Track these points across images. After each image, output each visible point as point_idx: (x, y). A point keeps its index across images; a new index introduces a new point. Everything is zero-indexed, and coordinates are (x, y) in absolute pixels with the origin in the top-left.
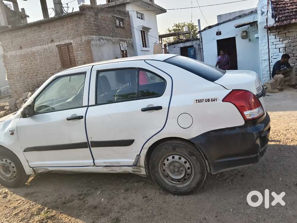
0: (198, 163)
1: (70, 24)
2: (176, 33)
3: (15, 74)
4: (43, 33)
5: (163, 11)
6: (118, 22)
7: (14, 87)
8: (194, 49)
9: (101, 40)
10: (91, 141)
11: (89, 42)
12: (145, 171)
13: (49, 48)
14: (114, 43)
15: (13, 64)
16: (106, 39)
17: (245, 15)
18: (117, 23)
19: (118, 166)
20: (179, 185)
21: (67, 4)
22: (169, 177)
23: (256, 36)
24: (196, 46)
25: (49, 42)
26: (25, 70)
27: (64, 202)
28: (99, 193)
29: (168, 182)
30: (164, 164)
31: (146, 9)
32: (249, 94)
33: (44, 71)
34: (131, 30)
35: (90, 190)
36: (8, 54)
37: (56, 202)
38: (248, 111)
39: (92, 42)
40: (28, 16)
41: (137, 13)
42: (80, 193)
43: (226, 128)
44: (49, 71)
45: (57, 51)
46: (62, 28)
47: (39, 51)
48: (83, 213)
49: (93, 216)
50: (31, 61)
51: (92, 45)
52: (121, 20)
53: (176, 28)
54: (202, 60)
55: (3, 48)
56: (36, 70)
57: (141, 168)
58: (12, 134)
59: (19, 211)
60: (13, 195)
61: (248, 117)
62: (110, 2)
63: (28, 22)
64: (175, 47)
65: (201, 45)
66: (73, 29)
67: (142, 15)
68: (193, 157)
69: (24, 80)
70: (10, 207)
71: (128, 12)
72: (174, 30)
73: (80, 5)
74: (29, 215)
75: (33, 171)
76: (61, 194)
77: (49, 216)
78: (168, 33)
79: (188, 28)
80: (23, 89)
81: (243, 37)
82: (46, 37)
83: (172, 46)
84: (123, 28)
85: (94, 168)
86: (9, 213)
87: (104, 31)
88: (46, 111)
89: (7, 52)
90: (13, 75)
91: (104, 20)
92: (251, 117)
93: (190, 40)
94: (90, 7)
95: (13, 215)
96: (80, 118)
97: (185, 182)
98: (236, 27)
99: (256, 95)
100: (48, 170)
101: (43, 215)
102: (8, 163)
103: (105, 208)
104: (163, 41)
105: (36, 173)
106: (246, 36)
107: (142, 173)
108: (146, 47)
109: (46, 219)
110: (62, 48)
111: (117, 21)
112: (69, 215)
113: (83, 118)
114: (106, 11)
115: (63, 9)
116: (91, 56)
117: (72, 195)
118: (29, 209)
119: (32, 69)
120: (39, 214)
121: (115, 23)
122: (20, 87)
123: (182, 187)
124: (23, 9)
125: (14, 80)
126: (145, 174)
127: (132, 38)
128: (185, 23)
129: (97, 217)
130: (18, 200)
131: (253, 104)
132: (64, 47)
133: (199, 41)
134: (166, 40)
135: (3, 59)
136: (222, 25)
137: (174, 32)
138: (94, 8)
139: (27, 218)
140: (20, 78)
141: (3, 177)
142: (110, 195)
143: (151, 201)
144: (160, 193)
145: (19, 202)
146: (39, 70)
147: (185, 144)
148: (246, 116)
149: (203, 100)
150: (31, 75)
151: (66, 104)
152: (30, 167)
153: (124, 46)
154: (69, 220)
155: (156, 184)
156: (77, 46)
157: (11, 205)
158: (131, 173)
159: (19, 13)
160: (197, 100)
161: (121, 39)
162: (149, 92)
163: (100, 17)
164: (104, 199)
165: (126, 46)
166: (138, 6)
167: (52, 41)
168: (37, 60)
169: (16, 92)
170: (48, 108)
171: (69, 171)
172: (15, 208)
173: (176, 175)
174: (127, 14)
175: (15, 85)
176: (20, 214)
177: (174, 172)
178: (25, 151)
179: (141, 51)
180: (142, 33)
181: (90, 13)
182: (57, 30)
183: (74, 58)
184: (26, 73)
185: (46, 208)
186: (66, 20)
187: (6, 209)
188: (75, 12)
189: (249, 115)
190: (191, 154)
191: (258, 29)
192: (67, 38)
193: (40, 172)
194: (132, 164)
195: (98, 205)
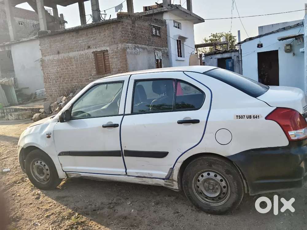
0: (235, 182)
1: (107, 31)
2: (213, 44)
3: (51, 78)
4: (81, 39)
5: (201, 20)
6: (155, 30)
7: (50, 91)
8: (232, 60)
9: (137, 49)
10: (124, 150)
11: (124, 50)
12: (178, 186)
13: (86, 54)
14: (149, 52)
15: (50, 68)
16: (142, 48)
17: (290, 28)
18: (153, 32)
19: (150, 178)
20: (212, 204)
21: (105, 11)
22: (203, 194)
23: (301, 50)
24: (235, 59)
25: (86, 49)
26: (61, 74)
27: (95, 209)
28: (129, 204)
29: (201, 199)
30: (199, 181)
31: (184, 18)
32: (295, 113)
33: (79, 76)
34: (167, 39)
35: (120, 199)
36: (46, 58)
37: (86, 208)
38: (293, 131)
39: (128, 50)
40: (67, 22)
41: (174, 22)
42: (110, 201)
43: (268, 148)
44: (84, 76)
45: (93, 57)
46: (100, 36)
47: (76, 57)
48: (112, 222)
49: (123, 227)
50: (67, 66)
51: (128, 53)
52: (158, 29)
53: (213, 38)
54: (241, 72)
55: (42, 52)
56: (71, 75)
57: (174, 182)
58: (49, 137)
59: (50, 214)
60: (45, 198)
61: (293, 138)
62: (147, 10)
63: (66, 28)
64: (212, 58)
65: (240, 57)
66: (110, 36)
67: (179, 24)
68: (230, 176)
69: (59, 84)
70: (42, 209)
71: (165, 20)
72: (211, 40)
73: (117, 12)
74: (60, 219)
75: (66, 175)
76: (92, 201)
77: (80, 221)
78: (204, 42)
79: (226, 38)
80: (58, 94)
81: (287, 51)
82: (84, 43)
83: (209, 57)
84: (160, 37)
85: (126, 177)
86: (41, 214)
87: (140, 40)
88: (82, 116)
89: (45, 56)
90: (49, 79)
91: (141, 28)
92: (296, 138)
93: (228, 52)
94: (128, 15)
95: (46, 217)
96: (116, 126)
97: (219, 201)
98: (280, 40)
99: (303, 115)
100: (81, 176)
101: (73, 220)
102: (42, 165)
103: (135, 220)
104: (198, 51)
105: (68, 178)
106: (289, 49)
107: (174, 188)
108: (181, 57)
109: (76, 224)
110: (98, 54)
111: (153, 30)
112: (99, 223)
113: (118, 126)
114: (143, 20)
115: (101, 16)
116: (126, 64)
117: (102, 203)
118: (60, 213)
119: (68, 74)
120: (70, 219)
121: (151, 31)
122: (55, 91)
123: (216, 205)
124: (62, 15)
125: (50, 84)
126: (178, 188)
127: (167, 47)
128: (223, 33)
129: (127, 227)
130: (50, 203)
131: (299, 124)
132: (100, 54)
133: (238, 52)
134: (201, 50)
135: (41, 62)
136: (264, 37)
137: (210, 42)
138: (132, 16)
139: (58, 222)
140: (56, 82)
141: (37, 179)
142: (140, 206)
143: (183, 217)
144: (192, 210)
145: (51, 204)
146: (75, 76)
147: (222, 161)
148: (291, 136)
149: (244, 116)
150: (67, 79)
151: (102, 111)
152: (63, 171)
153: (159, 55)
154: (99, 228)
155: (189, 200)
156: (113, 53)
157: (43, 208)
158: (162, 186)
159: (58, 18)
160: (237, 116)
161: (156, 48)
162: (184, 104)
163: (137, 25)
164: (134, 210)
165: (161, 55)
166: (175, 15)
167: (89, 47)
168: (73, 65)
169: (51, 96)
170: (84, 114)
171: (100, 178)
172: (47, 210)
173: (211, 193)
174: (164, 23)
175: (50, 88)
176: (51, 217)
177: (209, 189)
178: (59, 155)
179: (176, 60)
180: (178, 43)
181: (127, 21)
182: (94, 37)
183: (110, 66)
184: (61, 78)
185: (77, 214)
186: (103, 27)
187: (38, 210)
188: (113, 19)
189: (294, 136)
190: (228, 172)
191: (304, 43)
192: (104, 45)
193: (72, 176)
194: (164, 177)
195: (128, 216)
